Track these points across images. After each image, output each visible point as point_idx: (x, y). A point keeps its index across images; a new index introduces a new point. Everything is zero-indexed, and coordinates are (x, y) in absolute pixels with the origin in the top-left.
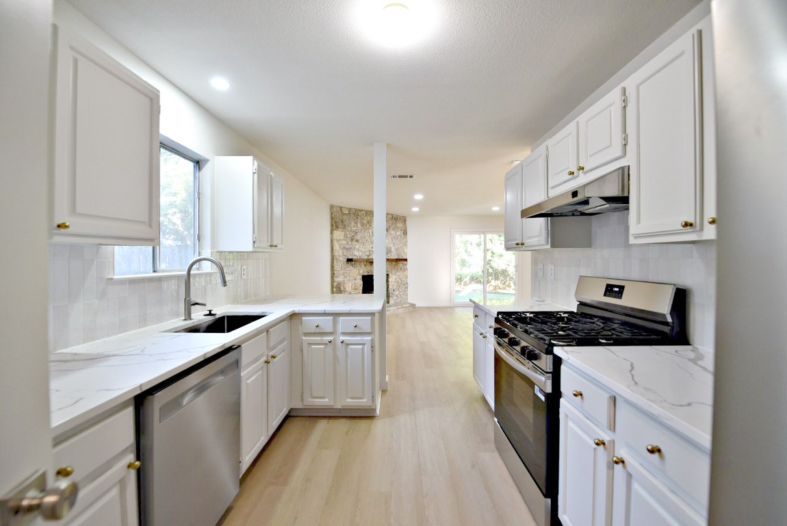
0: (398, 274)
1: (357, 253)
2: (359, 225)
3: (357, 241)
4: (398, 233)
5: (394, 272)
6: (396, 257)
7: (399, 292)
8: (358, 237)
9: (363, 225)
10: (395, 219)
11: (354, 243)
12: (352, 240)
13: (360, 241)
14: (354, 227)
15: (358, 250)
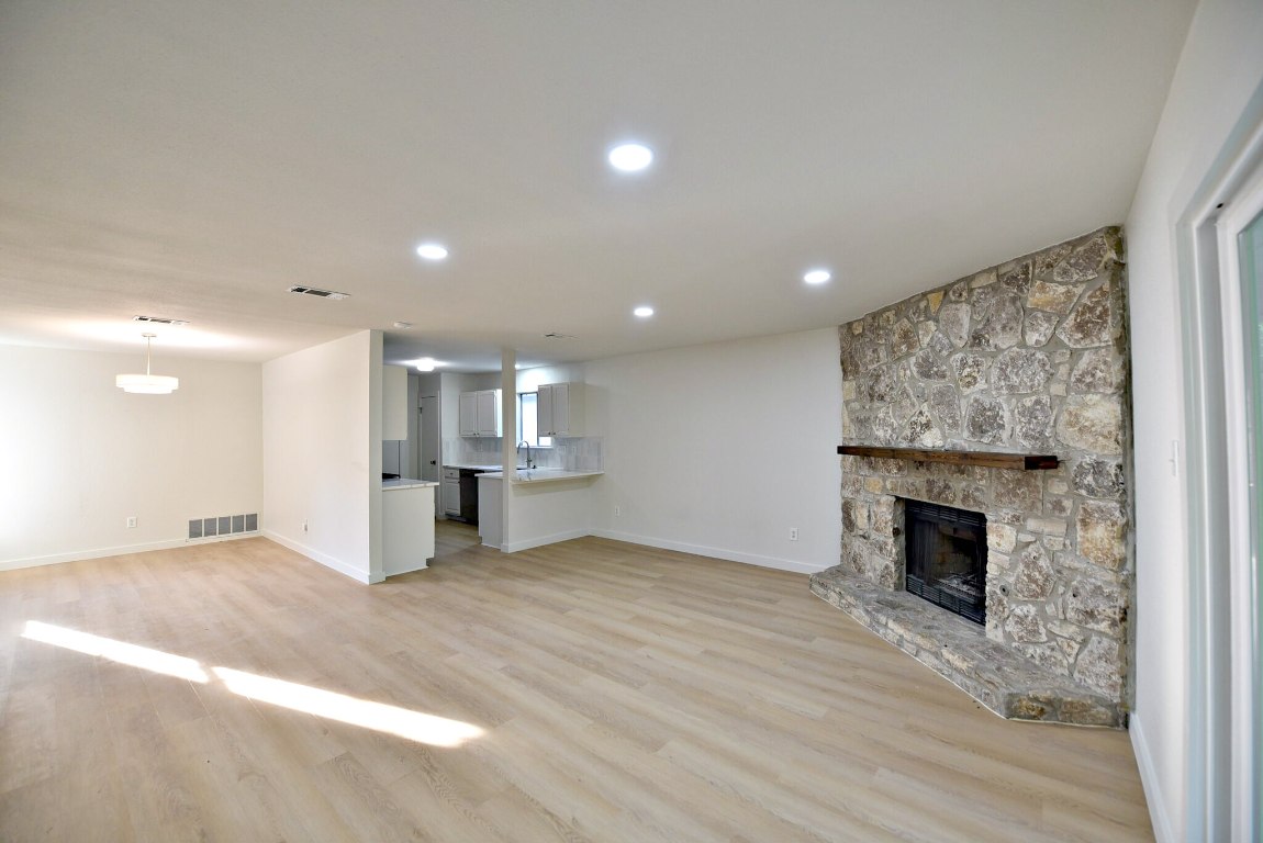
0: (1032, 524)
1: (880, 433)
2: (882, 354)
3: (881, 398)
4: (1032, 338)
5: (1006, 513)
6: (1026, 447)
7: (1042, 611)
8: (881, 388)
9: (892, 349)
10: (1011, 280)
11: (877, 404)
12: (871, 396)
13: (887, 398)
14: (872, 361)
15: (884, 423)
